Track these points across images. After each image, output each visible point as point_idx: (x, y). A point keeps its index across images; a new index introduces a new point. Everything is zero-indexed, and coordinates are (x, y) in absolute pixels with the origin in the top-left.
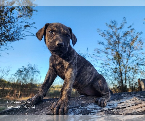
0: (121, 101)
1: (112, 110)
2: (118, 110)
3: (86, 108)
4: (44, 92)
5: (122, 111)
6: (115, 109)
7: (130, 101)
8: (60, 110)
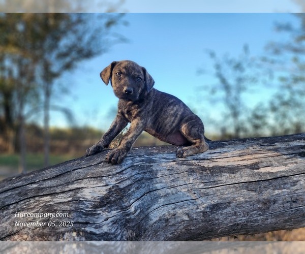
0: (218, 150)
1: (191, 161)
2: (201, 161)
3: (152, 157)
4: (105, 143)
5: (209, 163)
6: (197, 160)
7: (235, 151)
8: (113, 158)
